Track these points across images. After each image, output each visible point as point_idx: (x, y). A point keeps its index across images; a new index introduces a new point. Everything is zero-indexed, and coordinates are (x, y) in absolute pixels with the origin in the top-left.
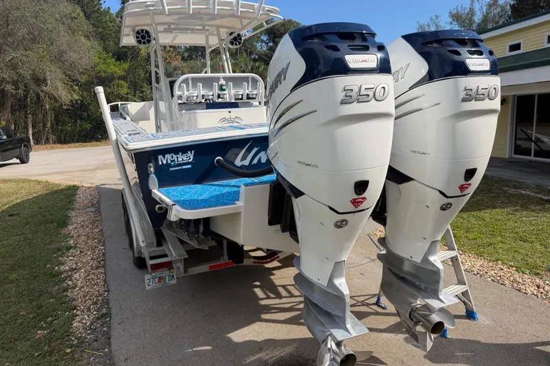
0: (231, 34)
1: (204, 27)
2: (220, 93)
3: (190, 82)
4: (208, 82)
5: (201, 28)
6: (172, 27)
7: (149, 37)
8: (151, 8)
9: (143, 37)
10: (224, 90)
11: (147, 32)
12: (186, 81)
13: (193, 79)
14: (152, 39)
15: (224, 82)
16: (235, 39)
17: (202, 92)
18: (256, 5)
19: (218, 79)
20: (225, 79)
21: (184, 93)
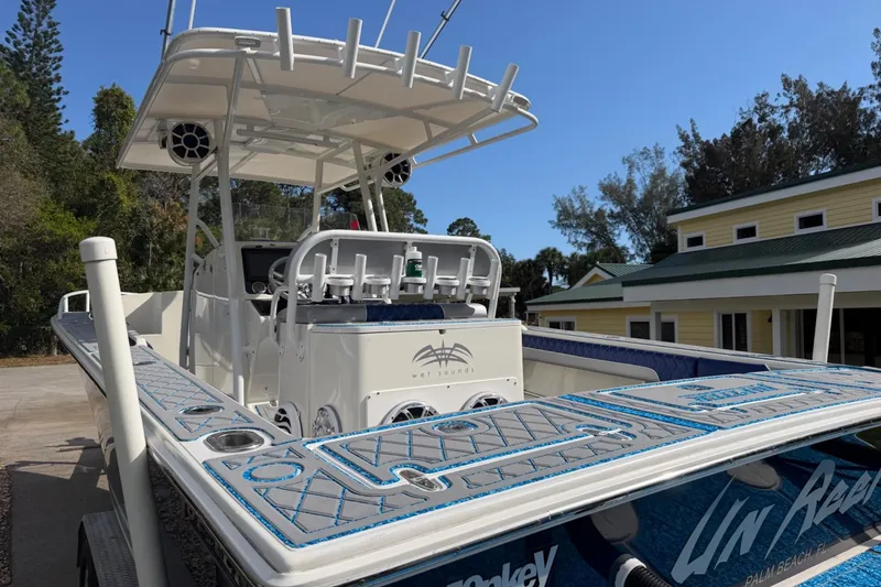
0: (389, 157)
1: (326, 138)
2: (408, 280)
3: (335, 251)
4: (380, 254)
5: (321, 138)
6: (256, 129)
7: (206, 141)
8: (248, 50)
9: (191, 142)
10: (419, 274)
11: (201, 131)
12: (324, 246)
13: (343, 242)
14: (211, 147)
15: (419, 255)
16: (396, 169)
17: (365, 278)
18: (491, 85)
19: (401, 247)
20: (420, 246)
21: (319, 276)
